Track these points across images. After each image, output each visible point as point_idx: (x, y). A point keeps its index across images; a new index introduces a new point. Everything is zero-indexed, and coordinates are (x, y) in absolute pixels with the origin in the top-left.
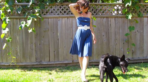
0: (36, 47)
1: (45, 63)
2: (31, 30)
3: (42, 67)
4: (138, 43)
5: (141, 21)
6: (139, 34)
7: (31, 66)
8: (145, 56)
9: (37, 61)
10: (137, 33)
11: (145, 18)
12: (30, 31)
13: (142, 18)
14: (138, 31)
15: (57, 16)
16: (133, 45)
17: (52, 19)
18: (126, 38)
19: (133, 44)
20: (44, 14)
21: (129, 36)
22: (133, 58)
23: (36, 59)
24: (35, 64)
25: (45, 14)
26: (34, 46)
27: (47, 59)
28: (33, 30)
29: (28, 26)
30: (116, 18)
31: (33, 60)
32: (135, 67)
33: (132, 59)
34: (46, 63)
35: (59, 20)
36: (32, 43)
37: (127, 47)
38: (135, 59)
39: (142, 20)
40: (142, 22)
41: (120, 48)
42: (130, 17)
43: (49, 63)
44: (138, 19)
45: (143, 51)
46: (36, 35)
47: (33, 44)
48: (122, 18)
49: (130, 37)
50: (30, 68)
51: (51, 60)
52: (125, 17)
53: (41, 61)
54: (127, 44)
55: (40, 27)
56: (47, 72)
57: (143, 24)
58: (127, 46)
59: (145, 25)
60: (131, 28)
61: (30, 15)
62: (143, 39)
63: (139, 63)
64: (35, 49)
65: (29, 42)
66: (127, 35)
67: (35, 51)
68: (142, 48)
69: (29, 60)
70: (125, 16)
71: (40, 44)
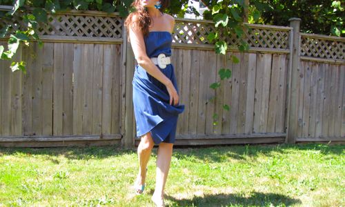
0: (25, 104)
1: (42, 139)
2: (17, 65)
3: (35, 148)
4: (235, 103)
5: (242, 59)
6: (238, 86)
7: (12, 145)
8: (247, 131)
9: (26, 133)
10: (234, 84)
11: (250, 55)
12: (15, 68)
13: (246, 54)
14: (235, 80)
15: (73, 39)
16: (226, 107)
17: (62, 44)
18: (213, 92)
19: (226, 105)
20: (43, 32)
21: (218, 89)
22: (222, 135)
23: (24, 129)
24: (21, 140)
25: (46, 34)
26: (20, 101)
27: (48, 130)
28: (20, 66)
29: (10, 56)
30: (194, 51)
31: (18, 131)
32: (229, 152)
33: (222, 137)
34: (46, 139)
35: (76, 48)
36: (16, 95)
37: (213, 111)
38: (228, 136)
39: (245, 58)
40: (244, 61)
41: (200, 113)
42: (223, 50)
43: (51, 139)
44: (238, 56)
45: (243, 121)
46: (26, 78)
47: (17, 97)
48: (206, 51)
49: (221, 91)
50: (10, 147)
51: (55, 134)
52: (213, 50)
53: (34, 134)
54: (213, 105)
55: (35, 61)
56: (48, 159)
57: (247, 66)
58: (213, 109)
59: (250, 68)
60: (224, 74)
61: (14, 34)
62: (245, 97)
63: (234, 145)
64: (23, 108)
65: (10, 92)
66: (214, 86)
67: (22, 111)
68: (242, 114)
69: (8, 130)
70: (214, 47)
71: (33, 98)
